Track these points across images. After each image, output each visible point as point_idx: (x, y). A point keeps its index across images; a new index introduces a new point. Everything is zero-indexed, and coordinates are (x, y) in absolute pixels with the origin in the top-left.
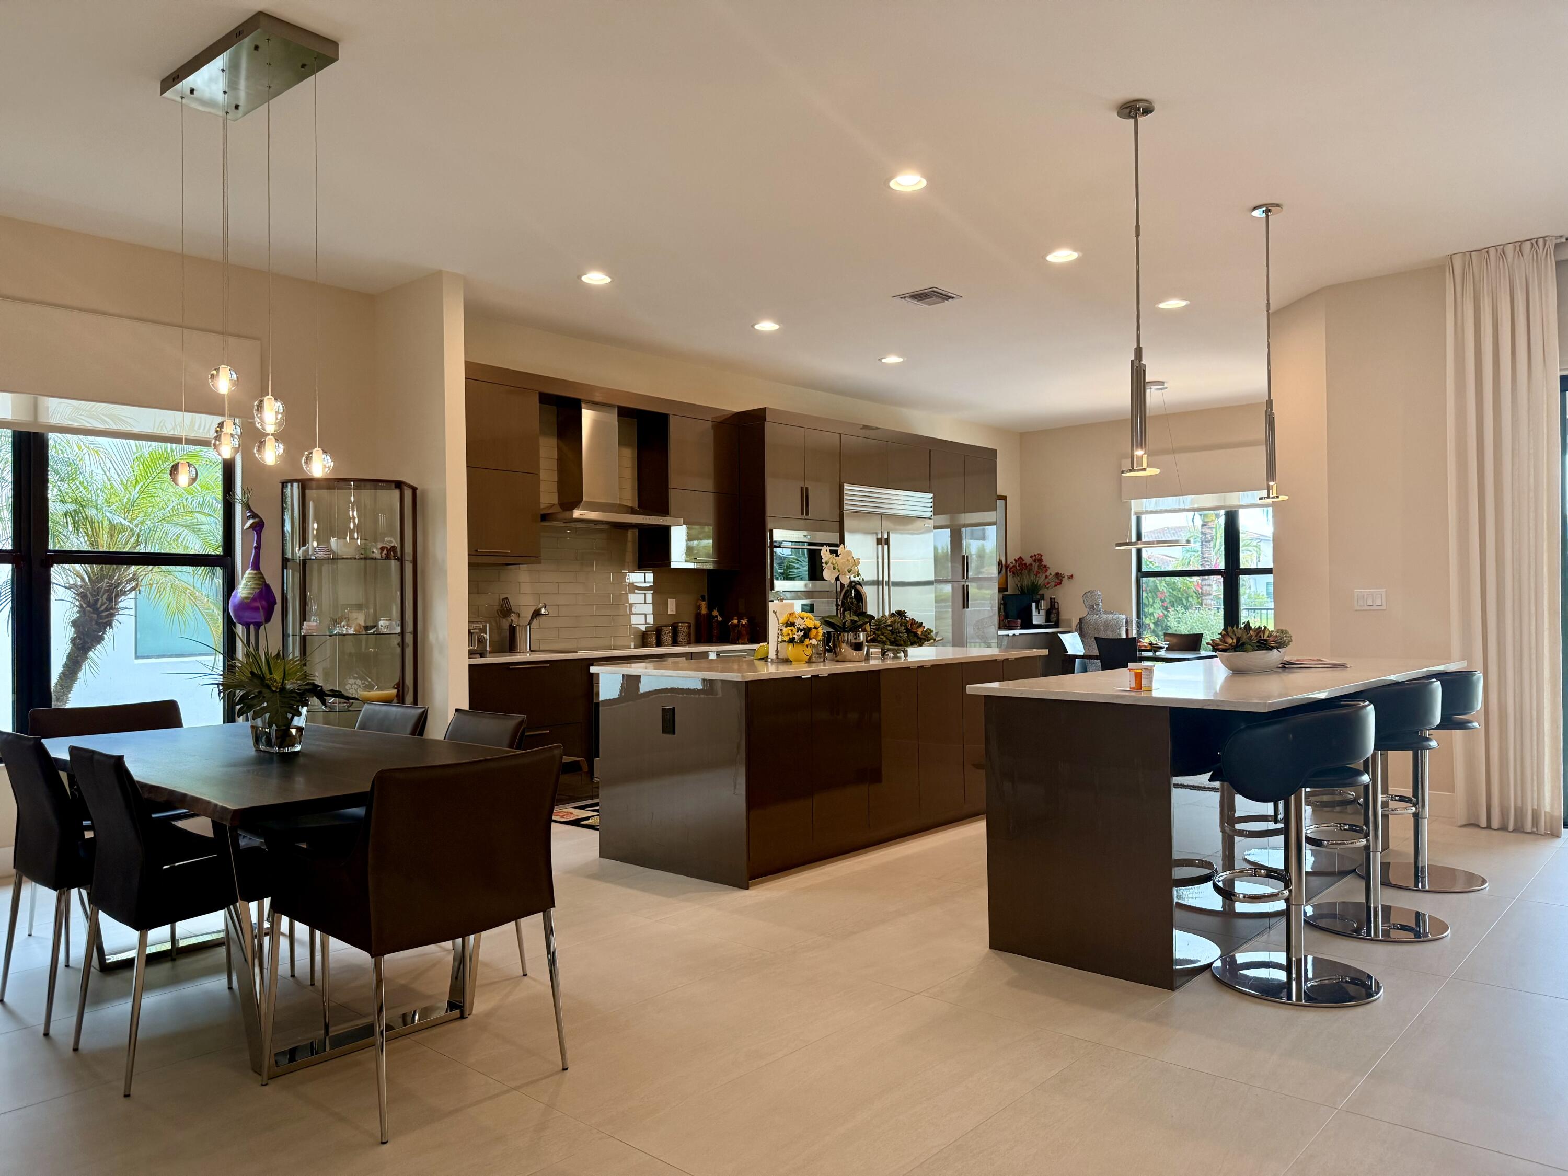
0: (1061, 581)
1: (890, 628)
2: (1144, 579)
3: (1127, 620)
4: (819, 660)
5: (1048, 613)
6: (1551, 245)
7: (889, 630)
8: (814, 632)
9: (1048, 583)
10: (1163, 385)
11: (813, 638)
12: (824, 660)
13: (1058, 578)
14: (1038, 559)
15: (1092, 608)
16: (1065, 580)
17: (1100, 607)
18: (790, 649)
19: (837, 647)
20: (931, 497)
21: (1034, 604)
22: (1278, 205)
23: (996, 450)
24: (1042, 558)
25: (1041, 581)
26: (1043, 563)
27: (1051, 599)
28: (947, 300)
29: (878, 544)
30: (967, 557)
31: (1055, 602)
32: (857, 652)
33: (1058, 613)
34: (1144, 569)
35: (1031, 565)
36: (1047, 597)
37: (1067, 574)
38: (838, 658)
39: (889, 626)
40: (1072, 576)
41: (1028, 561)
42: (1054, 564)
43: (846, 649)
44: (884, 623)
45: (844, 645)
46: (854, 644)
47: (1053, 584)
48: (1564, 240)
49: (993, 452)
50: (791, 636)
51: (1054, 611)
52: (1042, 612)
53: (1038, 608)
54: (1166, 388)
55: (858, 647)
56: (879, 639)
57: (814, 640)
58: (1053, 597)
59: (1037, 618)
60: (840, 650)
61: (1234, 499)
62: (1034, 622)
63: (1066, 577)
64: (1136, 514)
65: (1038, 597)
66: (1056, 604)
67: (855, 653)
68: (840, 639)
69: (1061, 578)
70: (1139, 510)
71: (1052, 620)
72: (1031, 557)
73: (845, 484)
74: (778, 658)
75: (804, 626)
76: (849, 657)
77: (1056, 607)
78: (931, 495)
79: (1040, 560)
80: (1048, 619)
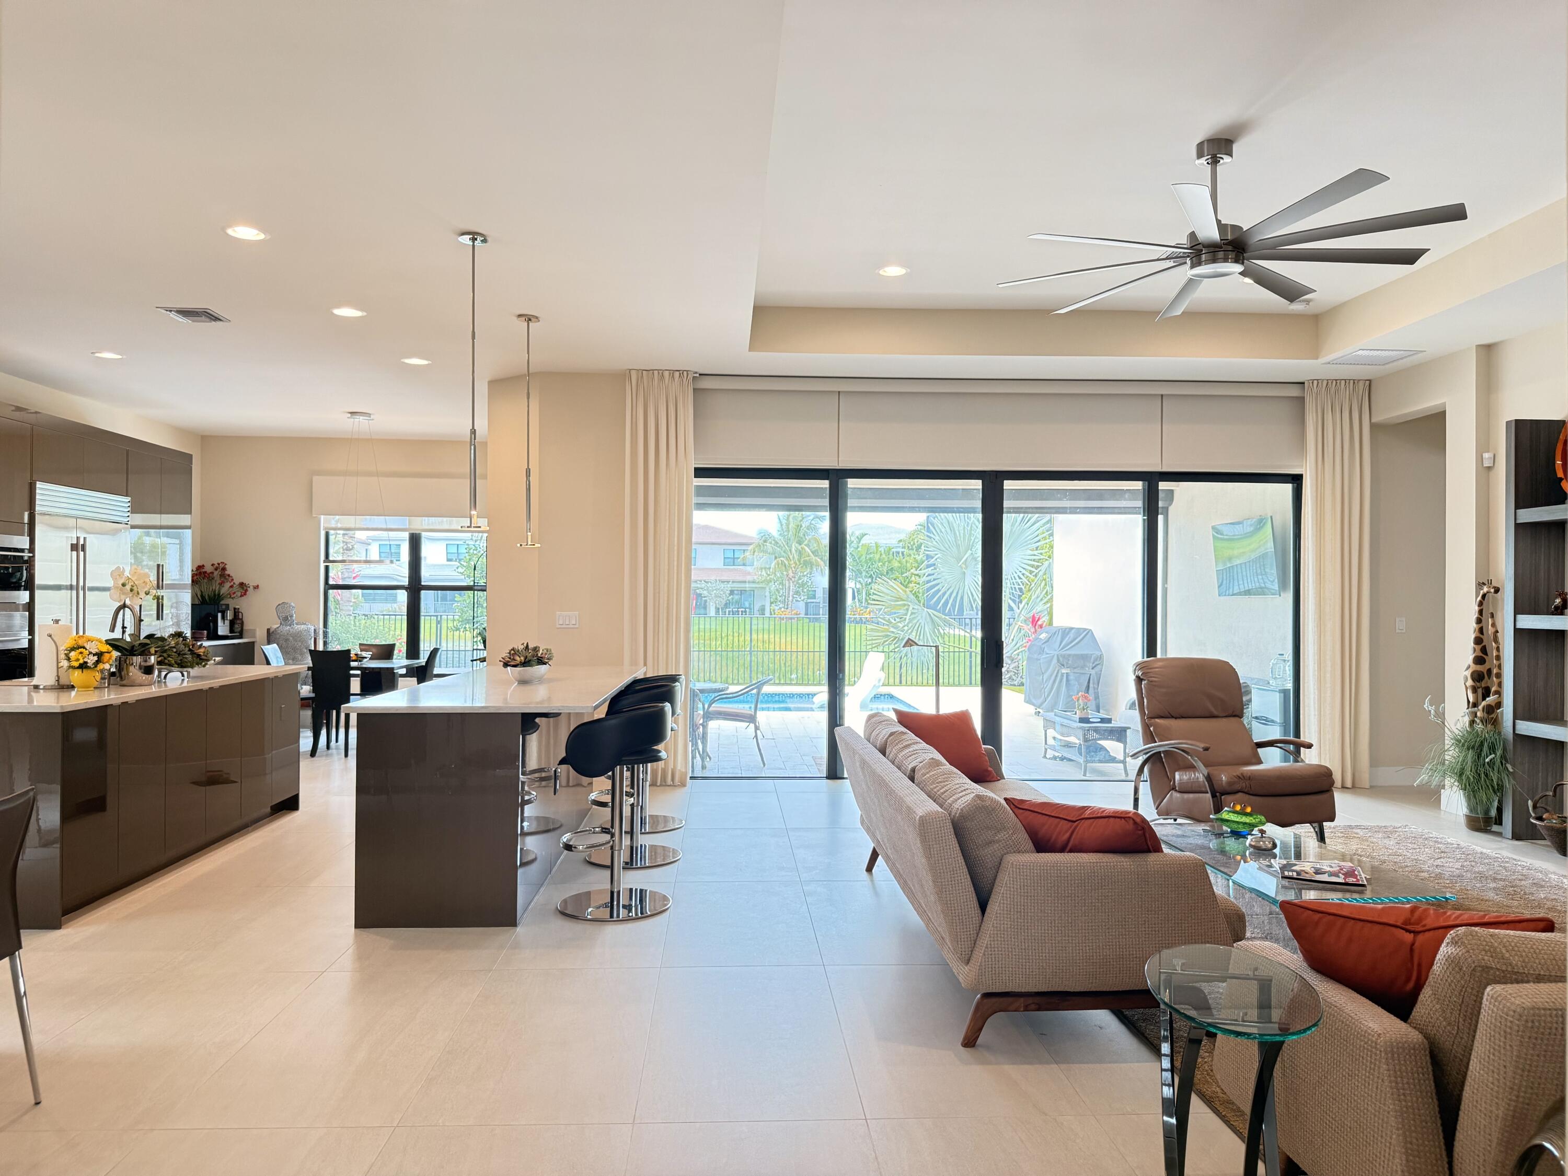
0: (246, 591)
1: (175, 650)
2: (331, 591)
3: (315, 630)
4: (103, 686)
5: (232, 623)
6: (691, 376)
7: (175, 652)
8: (106, 656)
9: (234, 593)
10: (370, 417)
11: (106, 662)
12: (109, 685)
13: (243, 588)
14: (222, 569)
15: (286, 620)
16: (251, 590)
17: (294, 618)
18: (76, 675)
19: (123, 669)
20: (128, 500)
21: (220, 615)
22: (537, 318)
23: (192, 455)
24: (226, 566)
25: (225, 590)
26: (227, 572)
27: (235, 609)
28: (214, 321)
29: (72, 550)
30: (163, 565)
31: (239, 612)
32: (147, 676)
33: (242, 624)
34: (331, 582)
35: (212, 573)
36: (231, 607)
37: (251, 582)
38: (124, 682)
39: (174, 647)
40: (258, 586)
41: (209, 569)
42: (238, 573)
43: (134, 672)
44: (168, 645)
45: (131, 668)
46: (143, 668)
47: (239, 594)
48: (697, 375)
49: (189, 457)
50: (81, 661)
51: (238, 622)
52: (227, 623)
53: (223, 618)
54: (373, 420)
55: (148, 670)
56: (166, 661)
57: (107, 664)
58: (237, 607)
59: (223, 629)
60: (128, 674)
61: (419, 524)
62: (220, 633)
63: (251, 587)
64: (325, 528)
65: (224, 607)
66: (240, 614)
67: (145, 677)
68: (128, 663)
69: (245, 588)
70: (328, 525)
71: (236, 630)
72: (213, 565)
73: (37, 482)
74: (58, 684)
75: (97, 650)
76: (138, 682)
77: (240, 617)
78: (129, 499)
79: (224, 569)
80: (232, 631)
